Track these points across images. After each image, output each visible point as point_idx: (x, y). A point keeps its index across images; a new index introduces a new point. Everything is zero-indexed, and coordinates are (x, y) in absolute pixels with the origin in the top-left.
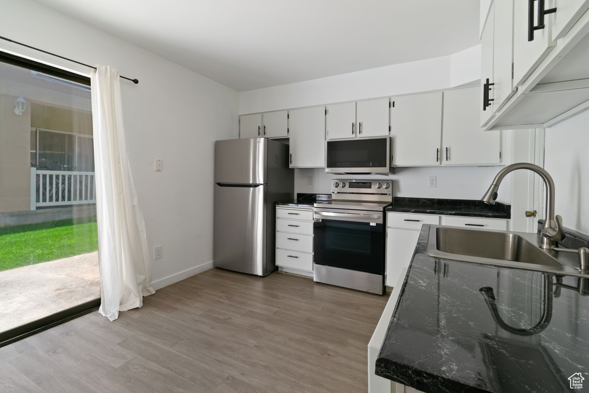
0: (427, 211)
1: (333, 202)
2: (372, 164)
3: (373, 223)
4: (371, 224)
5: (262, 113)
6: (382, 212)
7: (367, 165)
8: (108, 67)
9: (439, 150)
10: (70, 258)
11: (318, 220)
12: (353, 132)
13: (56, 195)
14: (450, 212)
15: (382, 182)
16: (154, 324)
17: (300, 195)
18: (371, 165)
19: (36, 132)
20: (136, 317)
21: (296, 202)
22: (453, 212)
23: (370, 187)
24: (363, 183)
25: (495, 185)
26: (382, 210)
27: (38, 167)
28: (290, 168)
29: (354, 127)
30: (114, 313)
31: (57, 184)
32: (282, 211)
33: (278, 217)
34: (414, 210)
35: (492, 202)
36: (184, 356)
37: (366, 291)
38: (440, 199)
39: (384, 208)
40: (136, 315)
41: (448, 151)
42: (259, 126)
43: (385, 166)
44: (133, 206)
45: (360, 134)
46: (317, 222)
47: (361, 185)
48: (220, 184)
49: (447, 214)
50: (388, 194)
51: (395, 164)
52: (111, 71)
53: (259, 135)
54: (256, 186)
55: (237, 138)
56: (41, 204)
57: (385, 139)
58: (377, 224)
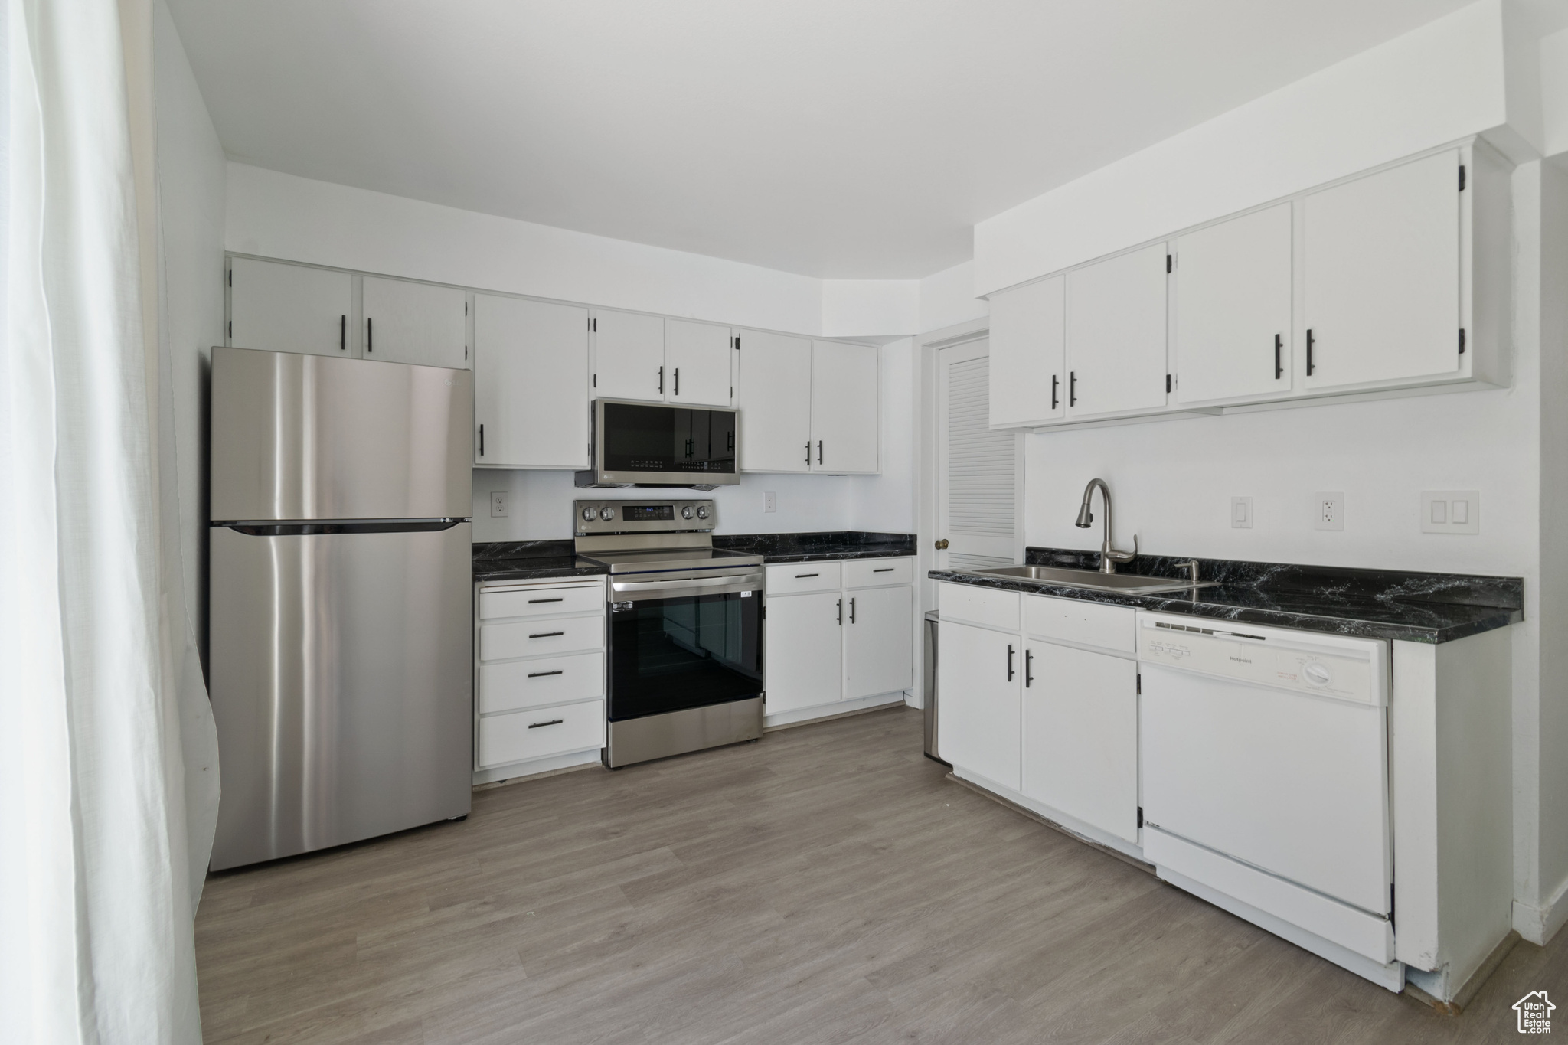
0: (825, 555)
2: (709, 466)
3: (747, 592)
4: (743, 595)
5: (357, 275)
6: (760, 567)
7: (697, 467)
9: (807, 445)
11: (622, 607)
12: (660, 388)
14: (855, 553)
18: (706, 468)
23: (671, 517)
24: (654, 508)
26: (761, 562)
28: (475, 466)
29: (661, 375)
33: (490, 620)
34: (809, 557)
37: (734, 741)
41: (822, 447)
42: (343, 317)
43: (733, 471)
45: (675, 394)
46: (621, 613)
47: (650, 513)
51: (742, 468)
53: (343, 348)
57: (733, 415)
58: (754, 593)
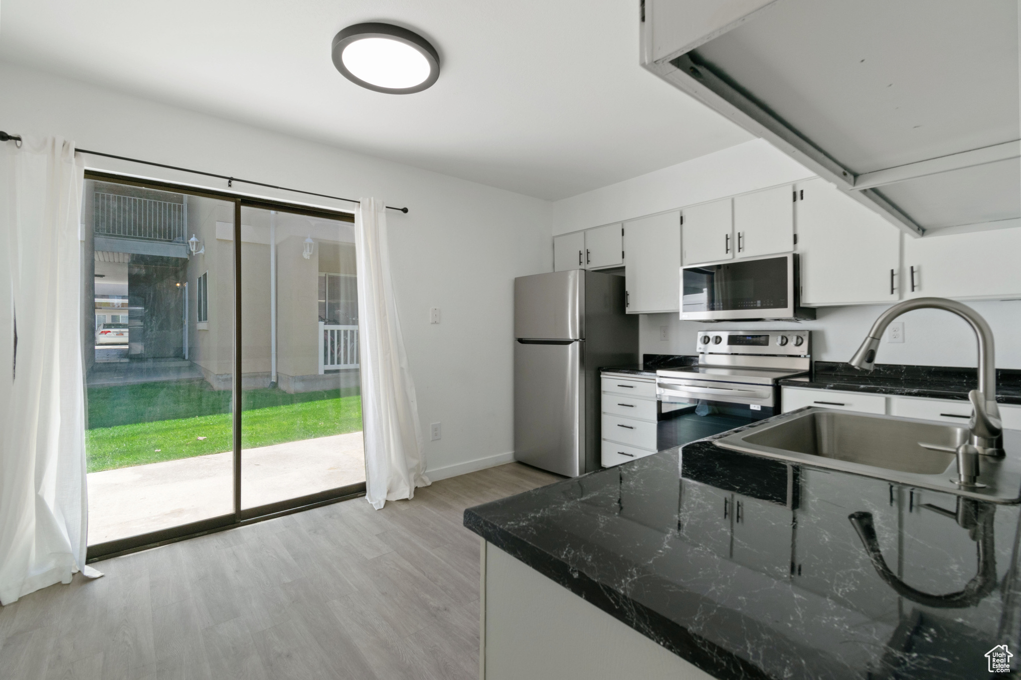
0: (859, 387)
1: (700, 369)
2: (762, 304)
3: (756, 406)
4: (752, 407)
5: (585, 231)
6: (771, 387)
7: (752, 305)
8: (372, 198)
9: (894, 273)
10: (351, 434)
11: (664, 398)
12: (727, 250)
13: (344, 356)
14: (907, 390)
15: (789, 335)
16: (420, 521)
17: (647, 357)
18: (759, 305)
19: (325, 277)
20: (403, 509)
21: (641, 368)
22: (915, 391)
23: (766, 343)
24: (753, 336)
25: (873, 338)
26: (770, 383)
27: (327, 321)
28: (627, 313)
29: (729, 240)
30: (380, 501)
31: (346, 342)
32: (610, 381)
33: (604, 391)
34: (834, 385)
35: (866, 366)
36: (443, 561)
38: (914, 366)
39: (776, 381)
40: (404, 507)
41: (915, 275)
42: (580, 251)
43: (786, 306)
44: (402, 369)
45: (739, 251)
47: (749, 340)
48: (521, 341)
49: (901, 394)
50: (802, 356)
51: (808, 302)
52: (375, 203)
53: (580, 265)
54: (568, 342)
55: (550, 270)
56: (330, 367)
57: (785, 259)
58: (762, 407)
